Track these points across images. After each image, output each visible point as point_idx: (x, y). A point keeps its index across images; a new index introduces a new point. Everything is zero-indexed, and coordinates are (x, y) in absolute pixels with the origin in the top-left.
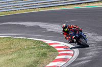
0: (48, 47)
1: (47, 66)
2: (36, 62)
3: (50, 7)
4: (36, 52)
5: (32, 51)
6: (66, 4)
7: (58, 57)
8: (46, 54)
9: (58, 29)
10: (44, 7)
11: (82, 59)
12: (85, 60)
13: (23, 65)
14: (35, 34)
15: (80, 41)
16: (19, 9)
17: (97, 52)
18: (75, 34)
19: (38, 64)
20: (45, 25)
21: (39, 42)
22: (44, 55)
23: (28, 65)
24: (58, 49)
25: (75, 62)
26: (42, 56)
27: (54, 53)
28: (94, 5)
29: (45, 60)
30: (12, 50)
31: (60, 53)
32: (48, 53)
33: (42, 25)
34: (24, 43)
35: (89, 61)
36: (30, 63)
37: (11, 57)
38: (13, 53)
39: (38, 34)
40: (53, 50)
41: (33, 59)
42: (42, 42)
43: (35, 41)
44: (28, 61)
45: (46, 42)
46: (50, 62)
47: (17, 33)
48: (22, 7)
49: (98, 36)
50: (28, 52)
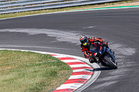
0: (59, 63)
1: (57, 89)
2: (42, 84)
3: (61, 8)
4: (43, 70)
5: (37, 68)
6: (83, 4)
7: (72, 77)
8: (56, 73)
9: (71, 38)
10: (53, 9)
11: (104, 79)
12: (109, 81)
13: (24, 88)
14: (41, 45)
15: (105, 61)
16: (19, 11)
17: (126, 70)
18: (98, 50)
19: (45, 86)
20: (55, 33)
21: (46, 56)
22: (54, 74)
23: (31, 87)
24: (72, 66)
25: (95, 84)
26: (51, 75)
27: (66, 71)
28: (121, 5)
29: (54, 82)
30: (9, 68)
31: (74, 71)
32: (59, 71)
33: (50, 33)
34: (26, 58)
35: (115, 82)
36: (35, 85)
37: (8, 77)
38: (11, 71)
39: (45, 45)
40: (66, 67)
41: (38, 79)
42: (51, 57)
43: (41, 55)
44: (32, 83)
45: (56, 57)
46: (61, 84)
47: (17, 44)
48: (23, 9)
49: (127, 47)
50: (31, 70)
